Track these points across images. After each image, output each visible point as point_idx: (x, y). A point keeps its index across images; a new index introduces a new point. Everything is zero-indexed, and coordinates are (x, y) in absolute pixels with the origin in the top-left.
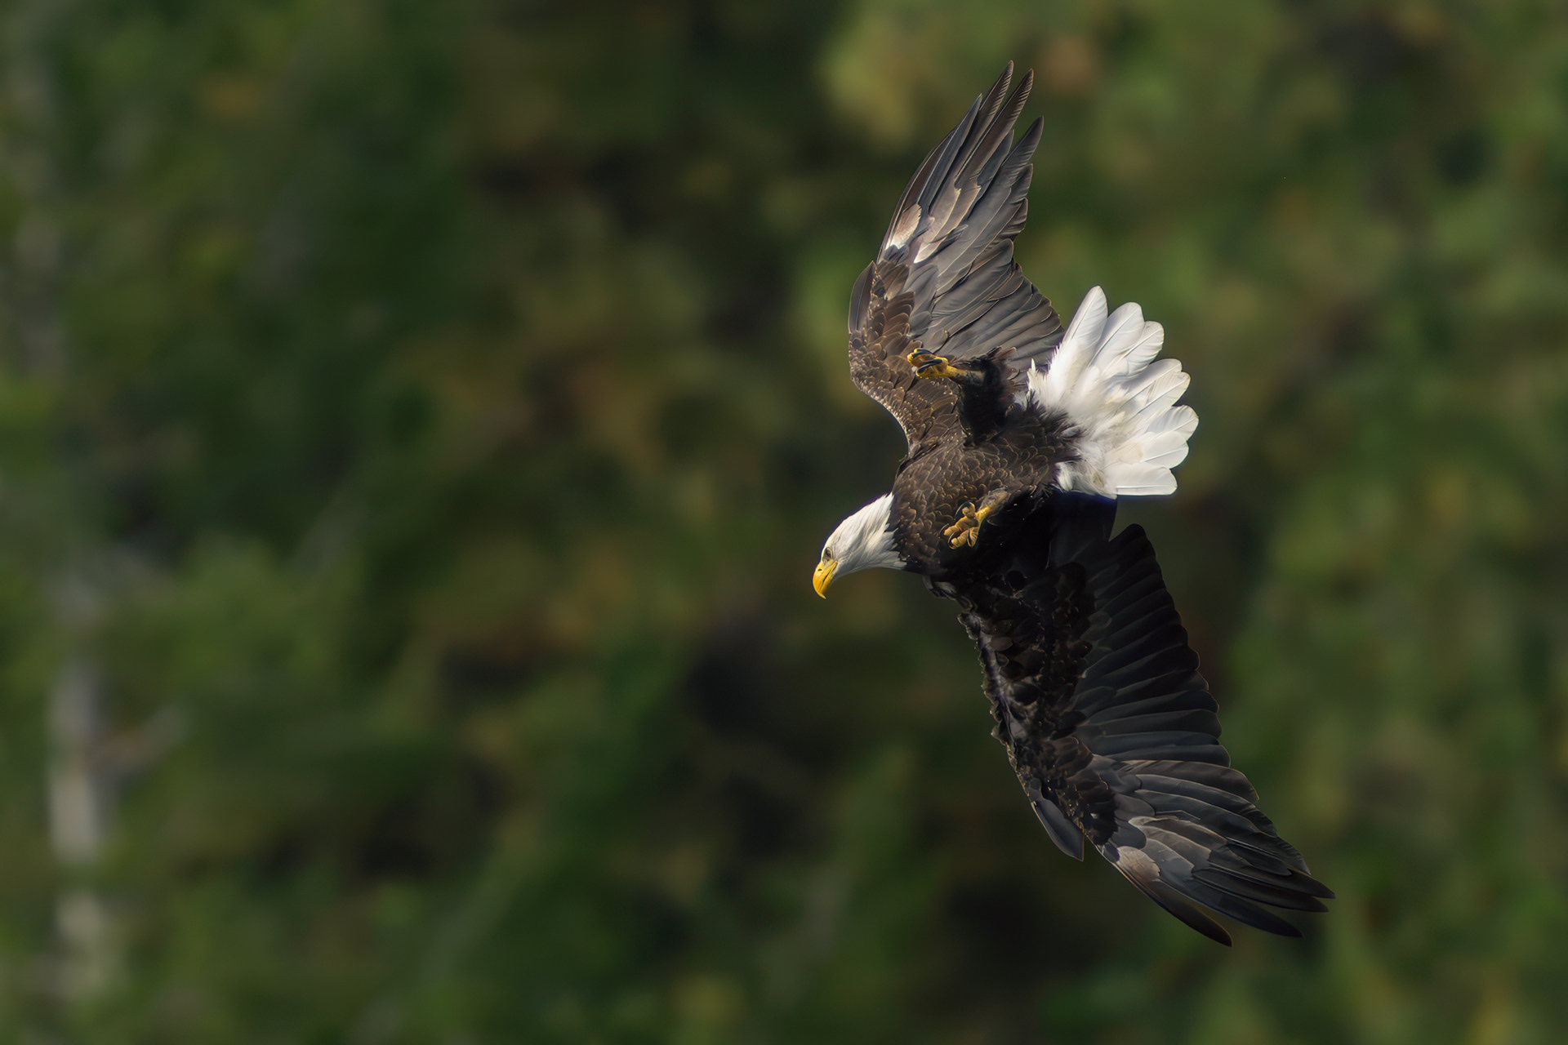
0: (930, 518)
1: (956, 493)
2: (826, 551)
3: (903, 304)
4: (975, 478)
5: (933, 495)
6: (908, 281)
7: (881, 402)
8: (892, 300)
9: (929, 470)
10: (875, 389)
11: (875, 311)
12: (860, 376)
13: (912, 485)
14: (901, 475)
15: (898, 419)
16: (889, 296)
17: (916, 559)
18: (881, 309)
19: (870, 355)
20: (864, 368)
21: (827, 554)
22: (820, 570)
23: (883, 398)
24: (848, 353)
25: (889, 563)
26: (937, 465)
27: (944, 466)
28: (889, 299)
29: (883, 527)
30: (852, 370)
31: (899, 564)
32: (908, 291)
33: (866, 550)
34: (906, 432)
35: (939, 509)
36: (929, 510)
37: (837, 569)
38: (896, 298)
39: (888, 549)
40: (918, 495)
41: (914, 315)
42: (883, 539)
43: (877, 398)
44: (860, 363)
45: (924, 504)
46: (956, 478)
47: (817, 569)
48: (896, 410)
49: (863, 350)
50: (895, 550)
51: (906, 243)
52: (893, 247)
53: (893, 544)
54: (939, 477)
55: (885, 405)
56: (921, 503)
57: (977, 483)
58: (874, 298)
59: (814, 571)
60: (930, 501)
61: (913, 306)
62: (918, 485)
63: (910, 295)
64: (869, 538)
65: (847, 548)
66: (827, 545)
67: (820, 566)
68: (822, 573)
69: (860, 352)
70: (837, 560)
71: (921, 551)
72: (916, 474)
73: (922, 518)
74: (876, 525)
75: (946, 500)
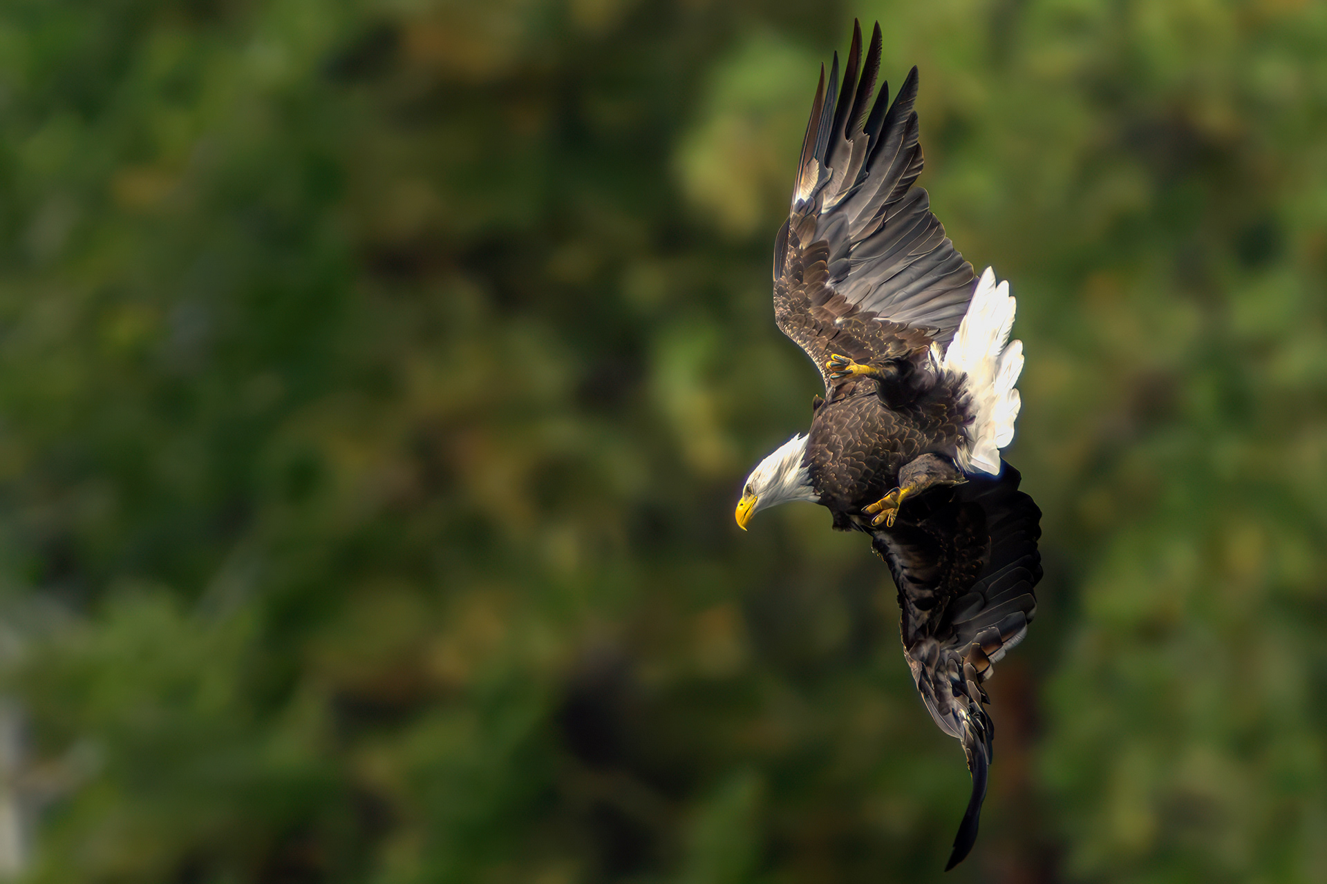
0: (845, 462)
1: (872, 444)
2: (748, 488)
3: (818, 252)
4: (890, 432)
5: (850, 443)
6: (821, 230)
7: (803, 346)
8: (807, 249)
9: (848, 418)
10: (798, 334)
11: (793, 260)
12: (785, 320)
13: (831, 429)
14: (820, 417)
15: (817, 363)
16: (803, 245)
17: (829, 495)
18: (798, 257)
19: (794, 301)
20: (789, 313)
21: (749, 491)
22: (742, 505)
23: (805, 342)
24: (773, 299)
25: (804, 497)
26: (856, 415)
27: (863, 416)
28: (804, 248)
29: (799, 463)
30: (777, 314)
31: (813, 497)
32: (820, 240)
33: (784, 486)
34: (824, 376)
35: (854, 456)
36: (844, 456)
37: (757, 504)
38: (810, 247)
39: (802, 484)
40: (836, 440)
41: (831, 263)
42: (799, 475)
43: (799, 342)
44: (786, 309)
45: (840, 447)
46: (872, 430)
47: (739, 504)
48: (816, 355)
49: (786, 296)
50: (810, 484)
51: (811, 195)
52: (801, 201)
53: (809, 479)
54: (857, 427)
55: (806, 349)
56: (839, 447)
57: (891, 437)
58: (791, 249)
59: (737, 506)
60: (846, 448)
61: (829, 255)
62: (837, 432)
63: (824, 243)
64: (785, 475)
65: (766, 484)
66: (749, 481)
67: (742, 501)
68: (744, 508)
69: (784, 298)
70: (757, 495)
71: (835, 490)
72: (836, 419)
73: (838, 461)
74: (792, 462)
75: (861, 448)
